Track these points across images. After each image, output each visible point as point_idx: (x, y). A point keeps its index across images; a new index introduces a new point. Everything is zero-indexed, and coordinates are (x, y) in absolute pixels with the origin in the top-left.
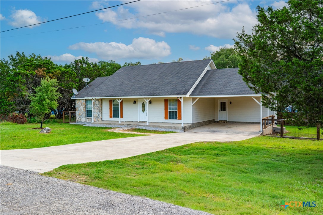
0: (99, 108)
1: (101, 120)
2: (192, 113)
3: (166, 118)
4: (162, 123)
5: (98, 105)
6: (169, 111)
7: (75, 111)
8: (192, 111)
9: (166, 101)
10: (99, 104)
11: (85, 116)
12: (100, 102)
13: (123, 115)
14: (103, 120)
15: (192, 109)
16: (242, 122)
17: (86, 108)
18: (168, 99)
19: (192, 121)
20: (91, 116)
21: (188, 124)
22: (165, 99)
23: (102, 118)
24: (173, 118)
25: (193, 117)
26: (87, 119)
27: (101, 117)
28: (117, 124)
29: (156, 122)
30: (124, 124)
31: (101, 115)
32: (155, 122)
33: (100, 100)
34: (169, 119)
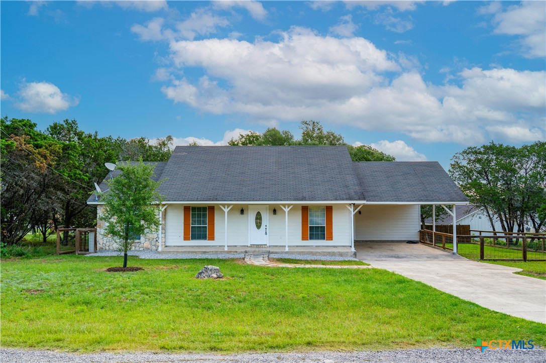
1: (164, 246)
3: (304, 238)
4: (297, 246)
6: (309, 226)
9: (305, 209)
13: (215, 235)
14: (168, 244)
16: (377, 241)
18: (308, 207)
20: (138, 239)
22: (302, 207)
23: (165, 242)
24: (317, 238)
27: (163, 240)
28: (221, 252)
30: (236, 252)
31: (163, 235)
34: (310, 239)
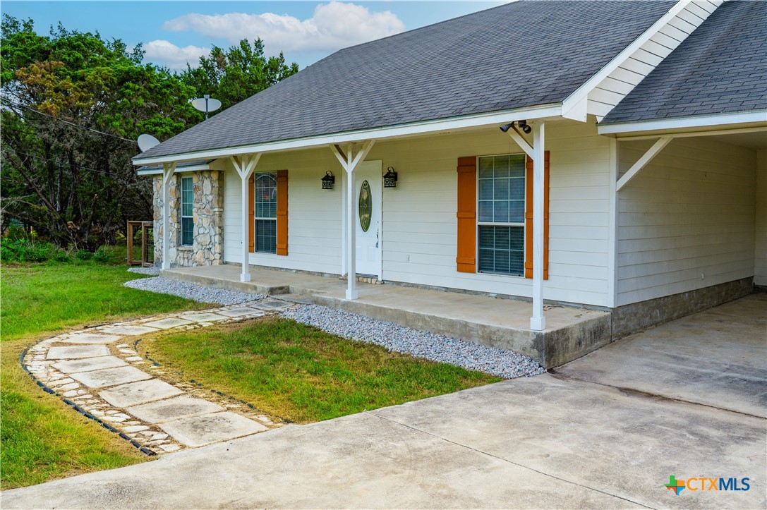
0: (212, 208)
1: (218, 261)
2: (619, 241)
3: (463, 265)
4: (447, 289)
5: (210, 198)
6: (478, 223)
7: (152, 220)
8: (619, 227)
9: (467, 164)
10: (212, 194)
11: (175, 239)
12: (216, 185)
13: (290, 242)
14: (225, 260)
15: (619, 213)
17: (178, 209)
18: (474, 158)
19: (618, 294)
20: (192, 244)
21: (586, 307)
22: (461, 160)
23: (222, 254)
24: (501, 269)
25: (620, 267)
26: (181, 254)
27: (217, 249)
28: (234, 284)
29: (417, 286)
31: (217, 238)
32: (413, 285)
33: (215, 176)
34: (481, 269)
